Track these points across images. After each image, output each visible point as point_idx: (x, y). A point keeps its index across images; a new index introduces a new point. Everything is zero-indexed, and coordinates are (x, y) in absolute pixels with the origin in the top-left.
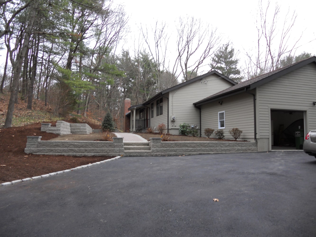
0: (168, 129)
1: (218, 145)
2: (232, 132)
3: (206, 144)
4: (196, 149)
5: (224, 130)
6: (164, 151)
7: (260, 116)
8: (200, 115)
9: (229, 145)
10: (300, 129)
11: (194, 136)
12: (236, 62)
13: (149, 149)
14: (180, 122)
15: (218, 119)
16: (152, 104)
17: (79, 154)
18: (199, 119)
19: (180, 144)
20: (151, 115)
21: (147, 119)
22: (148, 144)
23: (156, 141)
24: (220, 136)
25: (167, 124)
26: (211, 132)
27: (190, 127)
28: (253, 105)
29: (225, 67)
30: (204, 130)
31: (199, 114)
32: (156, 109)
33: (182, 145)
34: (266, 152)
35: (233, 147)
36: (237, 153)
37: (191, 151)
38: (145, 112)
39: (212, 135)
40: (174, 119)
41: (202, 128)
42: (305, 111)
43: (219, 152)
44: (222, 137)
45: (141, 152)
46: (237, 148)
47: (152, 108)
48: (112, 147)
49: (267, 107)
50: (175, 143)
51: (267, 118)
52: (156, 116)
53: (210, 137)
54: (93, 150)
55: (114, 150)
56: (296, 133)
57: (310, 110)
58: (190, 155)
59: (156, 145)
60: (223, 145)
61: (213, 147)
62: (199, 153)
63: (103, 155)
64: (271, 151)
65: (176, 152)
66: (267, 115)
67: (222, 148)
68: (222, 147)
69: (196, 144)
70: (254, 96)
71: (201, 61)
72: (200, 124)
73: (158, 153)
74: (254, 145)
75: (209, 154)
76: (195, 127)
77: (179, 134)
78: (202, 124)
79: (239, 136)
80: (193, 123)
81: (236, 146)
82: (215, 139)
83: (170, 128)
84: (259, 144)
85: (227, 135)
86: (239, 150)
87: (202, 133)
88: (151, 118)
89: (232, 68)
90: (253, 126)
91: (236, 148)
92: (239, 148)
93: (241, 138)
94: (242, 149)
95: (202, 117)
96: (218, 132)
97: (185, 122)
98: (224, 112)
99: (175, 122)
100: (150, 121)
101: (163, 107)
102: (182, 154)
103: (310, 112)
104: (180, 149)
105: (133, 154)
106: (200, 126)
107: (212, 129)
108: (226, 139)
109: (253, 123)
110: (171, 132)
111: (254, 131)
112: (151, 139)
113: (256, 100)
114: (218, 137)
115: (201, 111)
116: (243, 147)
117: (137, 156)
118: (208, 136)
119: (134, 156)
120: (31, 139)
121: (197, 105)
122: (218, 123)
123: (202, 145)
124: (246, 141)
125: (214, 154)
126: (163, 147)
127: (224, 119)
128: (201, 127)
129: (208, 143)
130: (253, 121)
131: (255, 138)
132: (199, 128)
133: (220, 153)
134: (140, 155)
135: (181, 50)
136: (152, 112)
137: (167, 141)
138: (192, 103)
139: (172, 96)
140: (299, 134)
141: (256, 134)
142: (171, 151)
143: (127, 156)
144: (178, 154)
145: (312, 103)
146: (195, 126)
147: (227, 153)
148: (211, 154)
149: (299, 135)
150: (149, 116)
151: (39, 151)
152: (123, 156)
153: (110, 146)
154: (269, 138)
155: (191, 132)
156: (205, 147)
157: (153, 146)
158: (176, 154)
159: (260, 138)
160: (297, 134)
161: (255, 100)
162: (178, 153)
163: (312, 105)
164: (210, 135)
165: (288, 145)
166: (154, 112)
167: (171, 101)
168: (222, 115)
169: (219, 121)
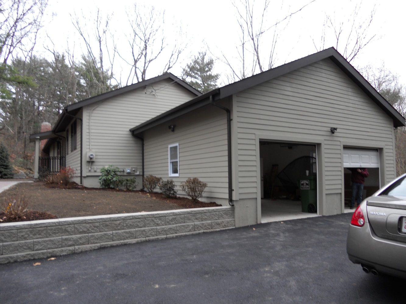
0: (81, 176)
1: (148, 220)
3: (118, 222)
4: (92, 236)
5: (177, 180)
8: (143, 150)
9: (175, 219)
10: (309, 175)
12: (216, 77)
14: (104, 164)
15: (168, 159)
16: (68, 131)
18: (141, 158)
19: (45, 227)
24: (169, 189)
25: (79, 168)
27: (123, 172)
28: (226, 131)
29: (202, 83)
31: (141, 149)
32: (71, 139)
33: (51, 230)
34: (251, 227)
35: (184, 223)
36: (193, 235)
39: (158, 187)
40: (91, 158)
41: (145, 173)
42: (319, 145)
43: (151, 238)
44: (172, 192)
46: (193, 223)
49: (253, 137)
51: (253, 158)
52: (71, 151)
53: (155, 191)
56: (302, 182)
57: (326, 142)
60: (160, 219)
61: (137, 226)
62: (98, 245)
65: (33, 251)
66: (253, 153)
67: (158, 227)
68: (158, 225)
69: (91, 225)
70: (229, 112)
72: (143, 166)
74: (227, 215)
76: (133, 172)
77: (100, 186)
78: (145, 167)
79: (201, 192)
80: (130, 165)
81: (189, 220)
84: (237, 211)
86: (198, 228)
89: (211, 85)
90: (227, 174)
91: (190, 224)
92: (197, 223)
93: (205, 197)
94: (203, 224)
95: (145, 154)
96: (164, 184)
97: (111, 164)
98: (177, 144)
99: (95, 164)
102: (50, 253)
103: (326, 146)
104: (45, 241)
106: (141, 170)
107: (157, 176)
109: (227, 169)
110: (86, 182)
111: (227, 185)
113: (232, 122)
115: (146, 144)
116: (206, 219)
118: (151, 189)
121: (136, 133)
122: (168, 166)
123: (107, 225)
124: (214, 204)
125: (137, 243)
127: (177, 158)
128: (143, 172)
130: (227, 164)
131: (231, 200)
132: (141, 174)
133: (153, 240)
138: (128, 130)
139: (88, 114)
140: (307, 184)
141: (231, 190)
144: (40, 254)
145: (329, 129)
146: (134, 169)
149: (308, 186)
154: (256, 199)
156: (116, 230)
158: (32, 256)
159: (240, 199)
160: (303, 184)
161: (230, 121)
162: (40, 252)
163: (329, 133)
164: (155, 187)
165: (285, 197)
167: (88, 124)
168: (174, 149)
169: (169, 161)
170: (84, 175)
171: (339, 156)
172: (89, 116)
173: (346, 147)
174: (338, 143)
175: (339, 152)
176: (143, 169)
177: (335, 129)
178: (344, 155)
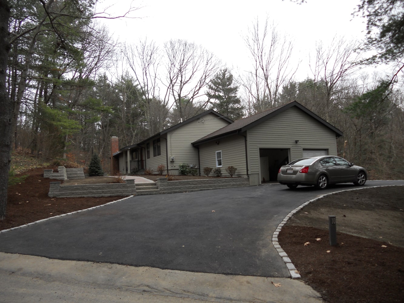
0: (168, 170)
1: (216, 181)
2: (228, 170)
3: (206, 182)
4: (198, 186)
5: (221, 168)
6: (170, 189)
7: (251, 155)
8: (199, 154)
9: (226, 181)
11: (194, 175)
12: (235, 89)
13: (157, 188)
14: (180, 162)
15: (216, 158)
16: (148, 144)
17: (97, 196)
18: (198, 159)
20: (146, 156)
21: (142, 160)
22: (155, 184)
23: (162, 181)
24: (218, 173)
25: (166, 165)
26: (210, 170)
27: (189, 166)
28: (244, 145)
29: (224, 95)
30: (203, 169)
32: (153, 149)
34: (257, 185)
35: (229, 183)
36: (233, 187)
37: (193, 188)
38: (139, 152)
39: (211, 173)
40: (173, 160)
41: (201, 167)
42: (289, 149)
44: (220, 174)
45: (151, 191)
47: (148, 148)
48: (126, 188)
49: (256, 147)
50: (179, 182)
51: (257, 156)
52: (153, 156)
53: (209, 175)
54: (109, 191)
55: (128, 190)
57: (293, 148)
58: (192, 191)
59: (163, 184)
60: (220, 181)
61: (212, 183)
62: (200, 189)
63: (118, 195)
64: (261, 185)
65: (181, 189)
66: (256, 154)
68: (219, 183)
70: (245, 137)
71: (197, 91)
72: (199, 163)
73: (165, 191)
74: (246, 180)
75: (209, 189)
76: (194, 167)
77: (179, 174)
79: (234, 173)
80: (192, 163)
81: (231, 182)
82: (214, 177)
83: (169, 168)
84: (250, 179)
85: (224, 173)
86: (234, 185)
87: (201, 172)
88: (146, 158)
89: (232, 97)
90: (245, 164)
92: (234, 183)
93: (236, 175)
94: (236, 184)
95: (200, 157)
96: (216, 170)
97: (184, 162)
98: (221, 151)
99: (175, 163)
100: (146, 162)
101: (161, 147)
102: (185, 191)
103: (293, 150)
104: (184, 187)
105: (144, 193)
106: (198, 166)
107: (210, 167)
108: (223, 176)
109: (245, 161)
110: (171, 173)
111: (246, 168)
112: (158, 179)
114: (216, 175)
115: (200, 150)
116: (237, 182)
117: (147, 195)
118: (207, 174)
119: (144, 195)
120: (54, 184)
121: (195, 145)
122: (216, 162)
123: (202, 182)
124: (241, 177)
125: (213, 189)
126: (169, 186)
127: (221, 158)
128: (199, 166)
129: (208, 180)
130: (245, 159)
131: (247, 174)
132: (198, 167)
133: (218, 189)
134: (150, 194)
135: (173, 77)
136: (148, 152)
137: (172, 180)
138: (190, 143)
139: (170, 136)
141: (247, 170)
142: (176, 189)
143: (139, 195)
144: (183, 191)
145: (295, 141)
146: (194, 165)
147: (224, 188)
148: (210, 189)
150: (144, 156)
151: (61, 195)
152: (135, 196)
153: (123, 187)
154: (259, 174)
155: (191, 172)
156: (205, 184)
157: (161, 185)
158: (181, 191)
159: (252, 174)
161: (246, 141)
163: (295, 143)
164: (209, 173)
166: (150, 153)
167: (170, 141)
168: (219, 154)
169: (216, 160)
170: (169, 169)
171: (301, 154)
172: (170, 137)
173: (304, 149)
174: (300, 148)
175: (300, 152)
176: (199, 165)
177: (298, 141)
178: (303, 153)
